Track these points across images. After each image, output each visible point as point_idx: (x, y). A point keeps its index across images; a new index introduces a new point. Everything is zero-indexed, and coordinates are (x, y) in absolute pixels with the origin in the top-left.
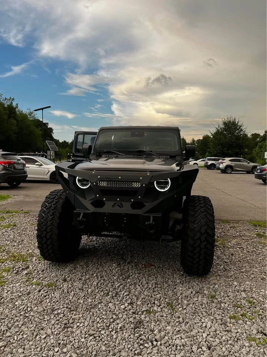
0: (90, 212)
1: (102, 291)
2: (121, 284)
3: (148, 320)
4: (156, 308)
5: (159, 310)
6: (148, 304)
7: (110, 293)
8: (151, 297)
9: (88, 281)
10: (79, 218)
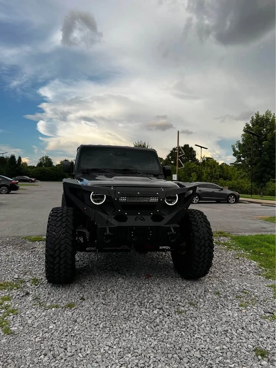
0: (115, 226)
1: (126, 302)
2: (140, 295)
3: (184, 318)
4: (183, 309)
5: (187, 309)
6: (174, 306)
7: (134, 303)
8: (173, 300)
9: (105, 296)
10: (107, 232)
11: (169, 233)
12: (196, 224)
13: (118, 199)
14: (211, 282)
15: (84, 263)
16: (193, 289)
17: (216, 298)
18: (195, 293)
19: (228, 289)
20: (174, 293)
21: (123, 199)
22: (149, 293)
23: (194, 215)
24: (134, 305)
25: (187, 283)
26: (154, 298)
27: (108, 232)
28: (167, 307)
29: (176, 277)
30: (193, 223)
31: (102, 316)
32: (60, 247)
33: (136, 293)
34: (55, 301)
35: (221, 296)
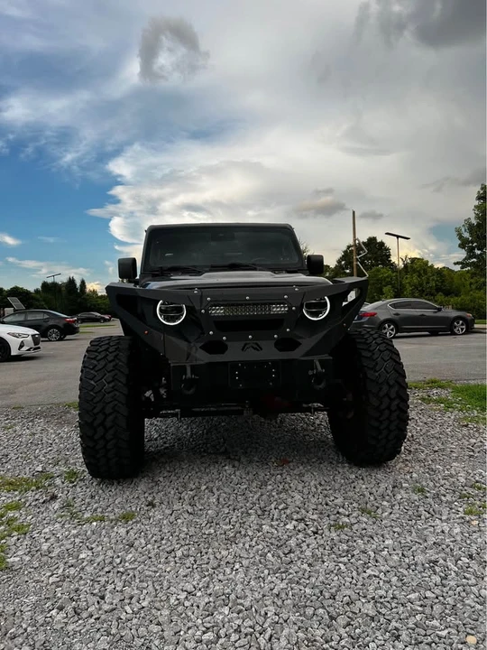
0: (202, 363)
1: (234, 510)
2: (262, 495)
3: (347, 538)
4: (346, 520)
5: (353, 521)
6: (328, 516)
7: (250, 511)
8: (327, 505)
9: (196, 498)
10: (186, 374)
11: (310, 373)
12: (369, 354)
13: (207, 311)
14: (406, 470)
15: (165, 443)
16: (370, 484)
17: (416, 498)
18: (374, 490)
19: (442, 482)
20: (331, 491)
21: (219, 311)
22: (281, 492)
23: (366, 339)
24: (249, 515)
25: (360, 472)
26: (289, 500)
27: (189, 375)
28: (315, 517)
29: (339, 463)
30: (365, 354)
31: (182, 535)
32: (103, 408)
33: (256, 492)
34: (99, 510)
35: (428, 495)
